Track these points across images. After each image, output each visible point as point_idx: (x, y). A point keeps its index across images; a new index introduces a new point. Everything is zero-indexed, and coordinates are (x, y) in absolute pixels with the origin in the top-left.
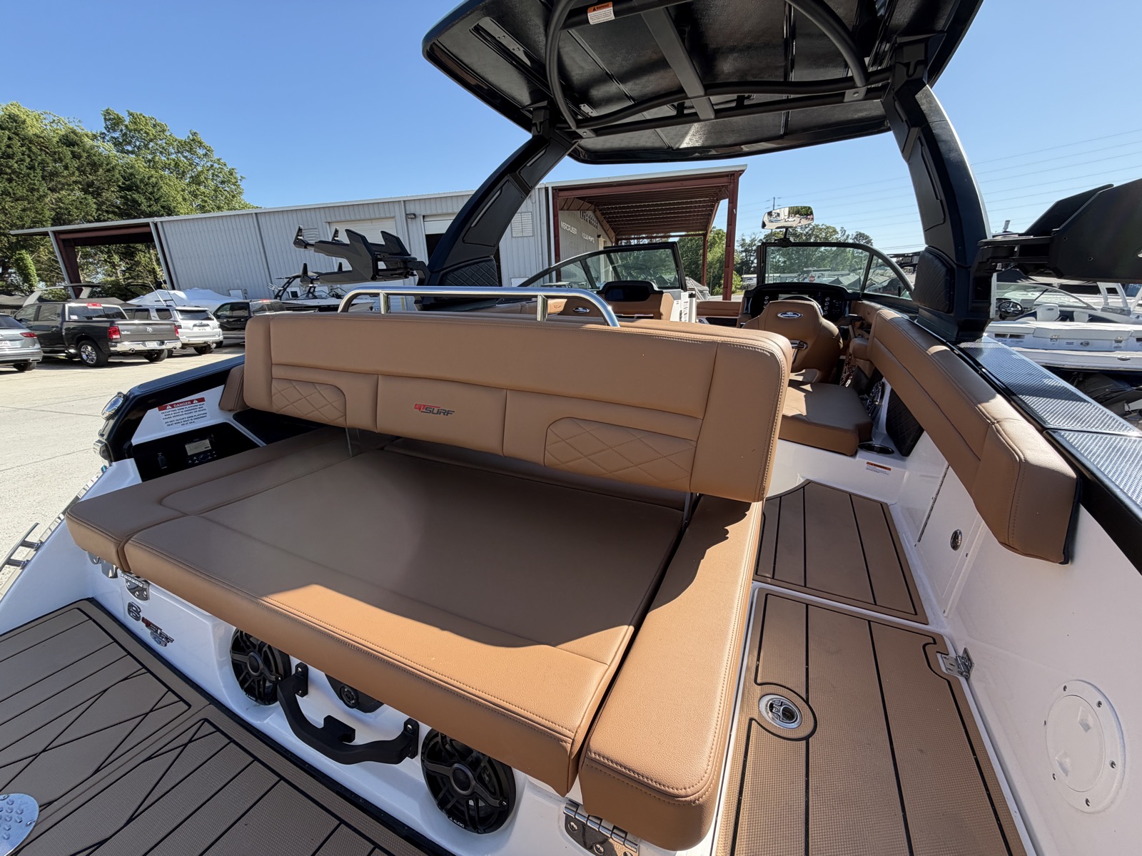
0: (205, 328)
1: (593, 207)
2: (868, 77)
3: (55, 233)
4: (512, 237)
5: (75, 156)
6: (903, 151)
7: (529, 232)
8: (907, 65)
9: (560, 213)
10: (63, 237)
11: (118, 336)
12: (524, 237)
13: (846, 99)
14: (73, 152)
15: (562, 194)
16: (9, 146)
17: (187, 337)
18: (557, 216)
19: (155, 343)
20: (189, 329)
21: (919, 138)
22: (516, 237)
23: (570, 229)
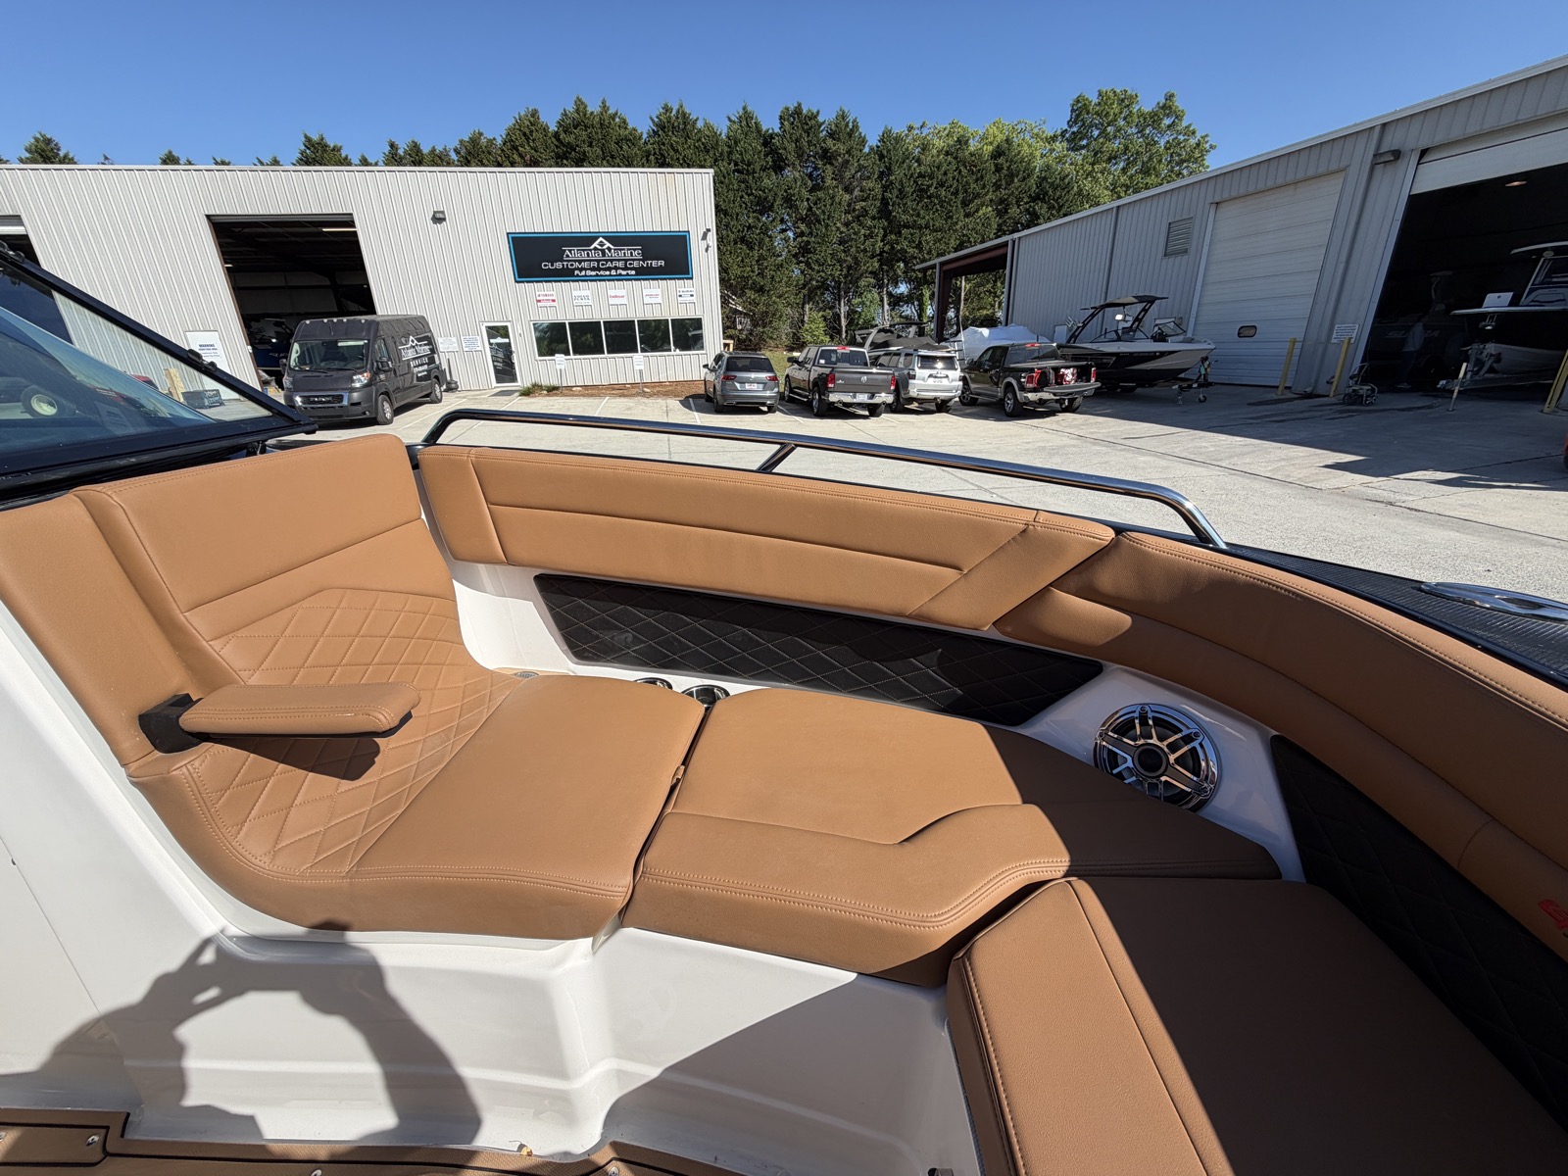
0: (943, 380)
3: (942, 264)
5: (998, 169)
10: (945, 268)
11: (832, 386)
14: (996, 165)
16: (945, 174)
17: (919, 390)
19: (866, 395)
20: (923, 379)
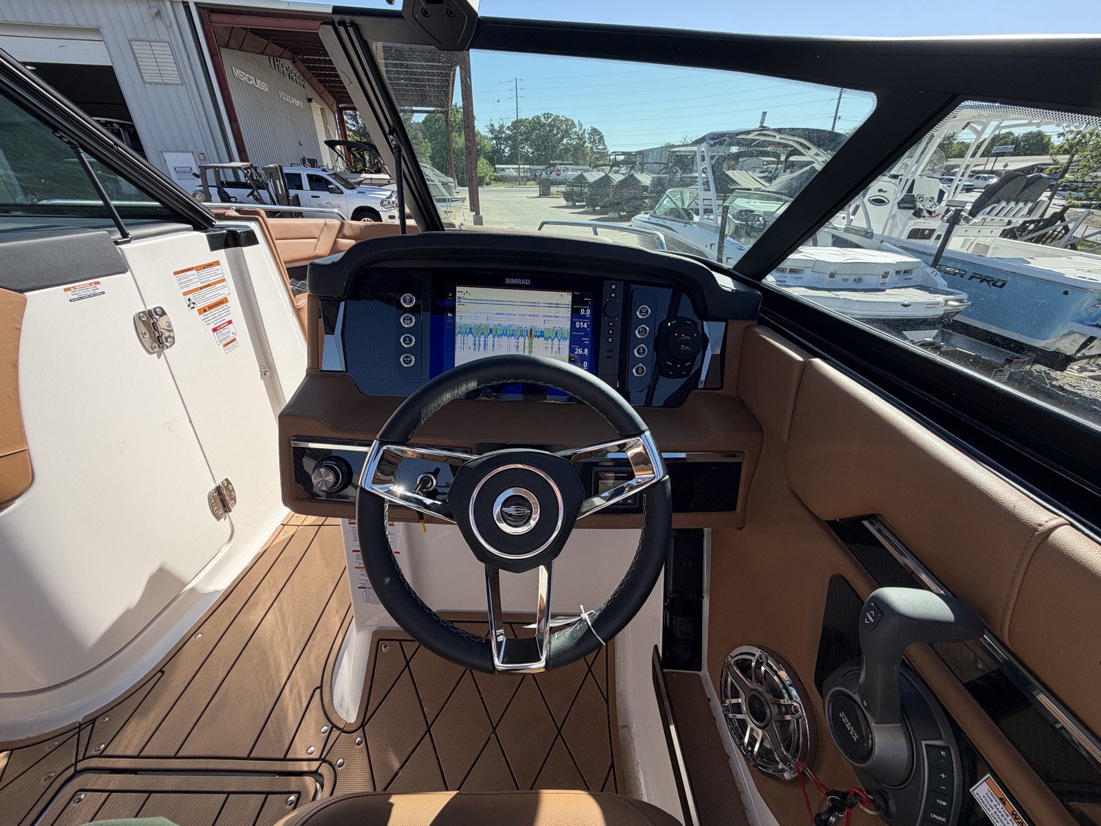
1: (291, 55)
4: (144, 82)
7: (172, 75)
12: (166, 84)
15: (215, 17)
18: (218, 54)
22: (151, 83)
23: (253, 82)
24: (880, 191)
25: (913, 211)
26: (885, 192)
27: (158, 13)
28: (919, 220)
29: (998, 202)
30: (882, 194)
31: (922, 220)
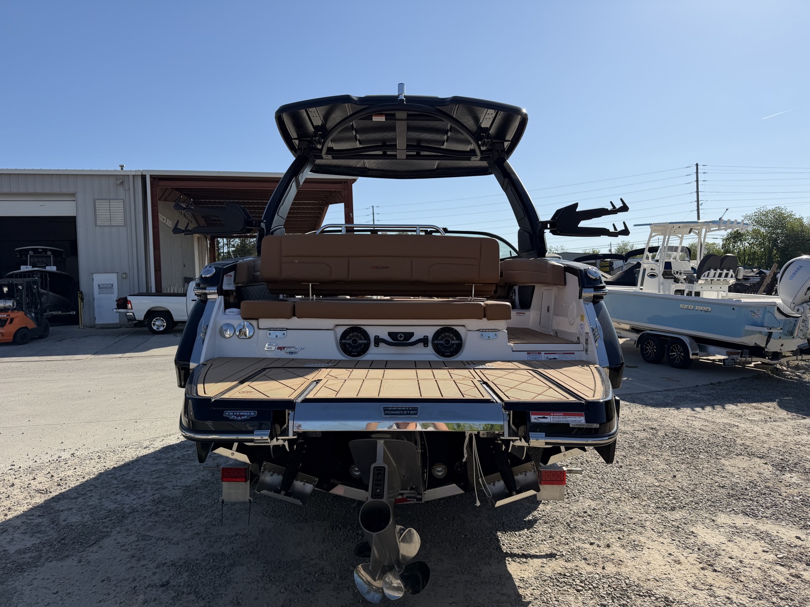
1: (188, 200)
2: (482, 152)
4: (96, 225)
6: (502, 187)
7: (119, 219)
8: (498, 151)
9: (160, 204)
12: (112, 226)
13: (472, 159)
15: (161, 183)
18: (157, 206)
21: (509, 183)
22: (101, 226)
23: (165, 221)
24: (652, 269)
25: (673, 280)
26: (654, 270)
27: (122, 183)
28: (677, 284)
29: (710, 270)
30: (653, 271)
31: (680, 284)
